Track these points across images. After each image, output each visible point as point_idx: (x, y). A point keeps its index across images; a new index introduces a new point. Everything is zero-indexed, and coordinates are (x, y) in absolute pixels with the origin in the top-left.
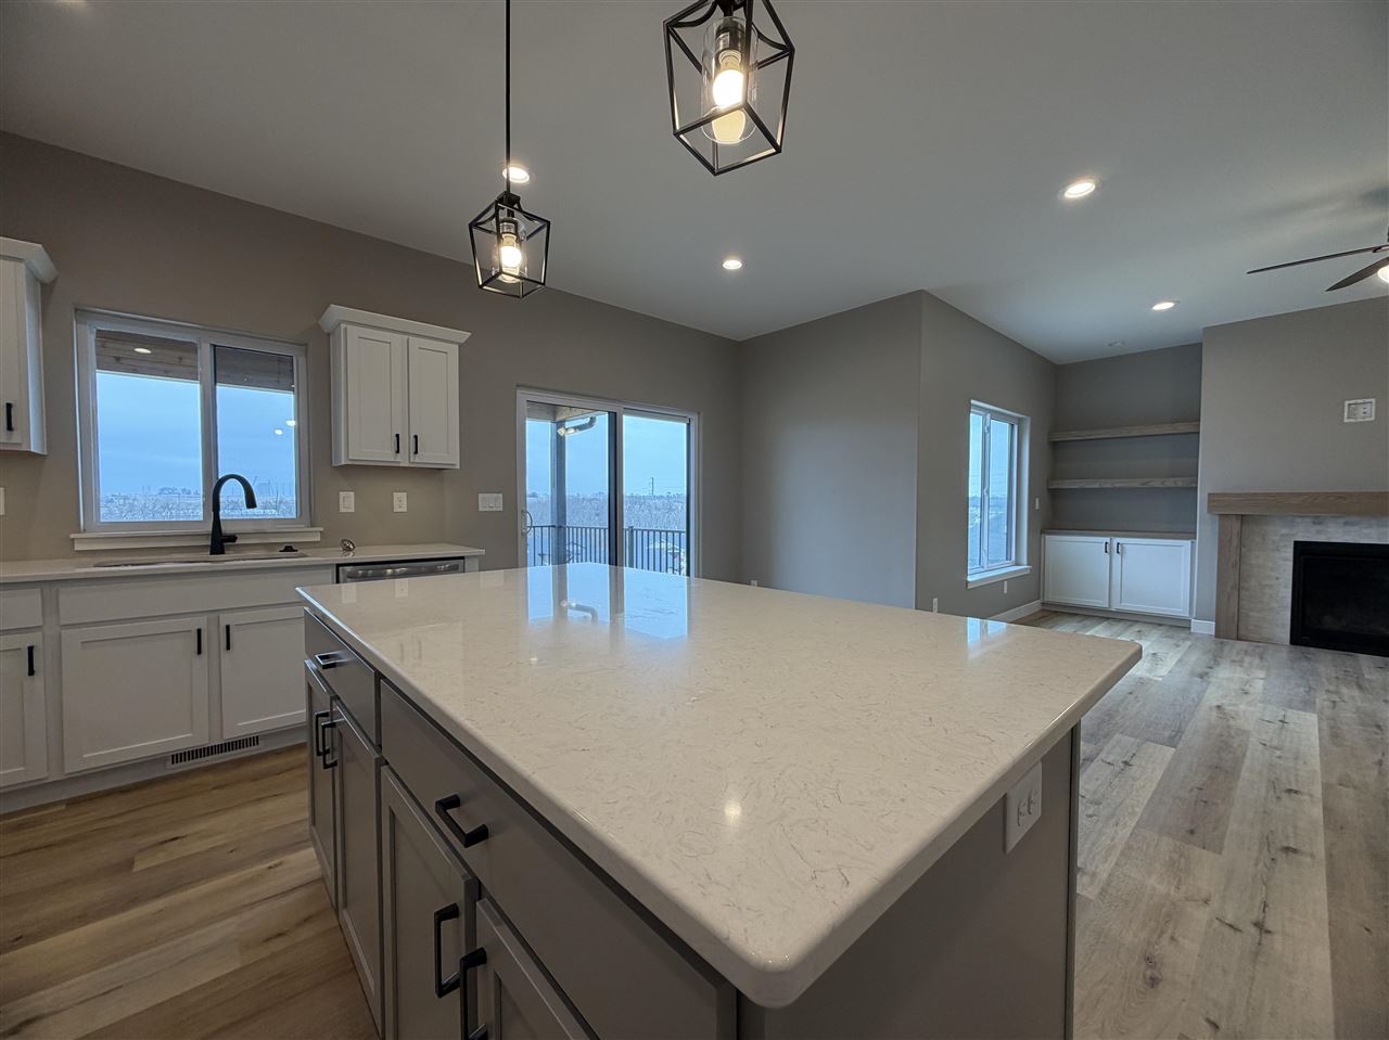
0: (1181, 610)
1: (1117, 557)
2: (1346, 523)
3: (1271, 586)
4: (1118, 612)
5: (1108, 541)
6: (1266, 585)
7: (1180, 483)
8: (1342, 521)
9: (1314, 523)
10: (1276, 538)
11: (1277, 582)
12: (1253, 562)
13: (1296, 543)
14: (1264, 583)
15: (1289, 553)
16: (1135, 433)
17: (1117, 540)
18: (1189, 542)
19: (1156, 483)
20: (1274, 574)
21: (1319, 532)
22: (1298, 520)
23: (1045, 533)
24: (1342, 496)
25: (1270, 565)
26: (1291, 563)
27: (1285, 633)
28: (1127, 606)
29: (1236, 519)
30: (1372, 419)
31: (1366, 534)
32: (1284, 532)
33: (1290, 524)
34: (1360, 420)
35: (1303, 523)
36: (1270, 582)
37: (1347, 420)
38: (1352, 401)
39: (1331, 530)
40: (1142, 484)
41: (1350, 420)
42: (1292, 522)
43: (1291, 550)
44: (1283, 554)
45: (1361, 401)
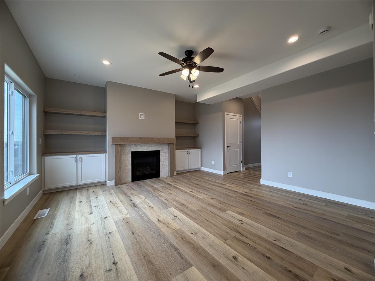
0: (103, 179)
1: (79, 163)
2: (141, 146)
3: (127, 166)
4: (81, 185)
5: (76, 157)
6: (126, 166)
7: (99, 133)
8: (140, 145)
9: (135, 146)
10: (128, 151)
11: (128, 164)
12: (123, 159)
13: (132, 152)
14: (125, 165)
15: (130, 155)
16: (83, 113)
17: (79, 156)
18: (104, 154)
19: (92, 133)
20: (128, 162)
21: (136, 149)
22: (132, 145)
23: (44, 156)
24: (141, 138)
25: (127, 159)
26: (131, 158)
27: (130, 179)
28: (84, 182)
29: (119, 146)
30: (144, 119)
31: (144, 148)
32: (129, 149)
33: (130, 147)
34: (142, 119)
35: (133, 146)
36: (127, 164)
37: (140, 118)
38: (141, 114)
39: (138, 148)
40: (87, 133)
41: (141, 118)
42: (131, 146)
43: (131, 154)
44: (129, 156)
45: (142, 114)
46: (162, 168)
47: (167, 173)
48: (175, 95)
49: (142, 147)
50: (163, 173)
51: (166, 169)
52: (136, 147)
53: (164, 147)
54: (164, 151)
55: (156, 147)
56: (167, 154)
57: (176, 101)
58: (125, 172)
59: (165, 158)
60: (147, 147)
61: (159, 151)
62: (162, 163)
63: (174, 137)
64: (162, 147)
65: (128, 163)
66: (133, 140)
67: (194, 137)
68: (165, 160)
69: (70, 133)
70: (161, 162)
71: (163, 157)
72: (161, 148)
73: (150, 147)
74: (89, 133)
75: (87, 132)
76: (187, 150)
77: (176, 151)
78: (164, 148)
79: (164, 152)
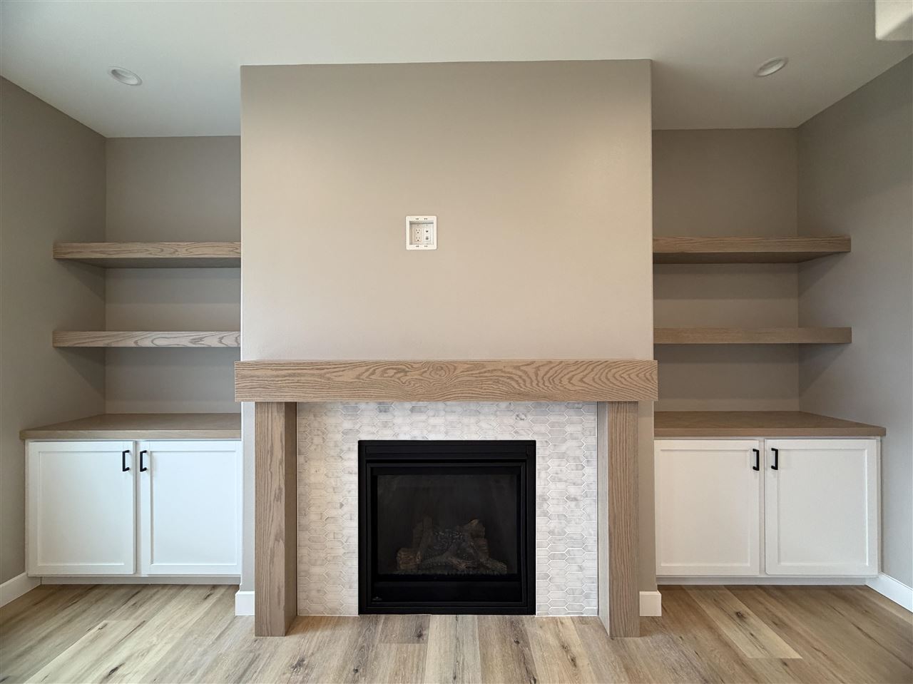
2: (413, 410)
6: (328, 519)
8: (409, 407)
10: (339, 437)
11: (340, 512)
13: (361, 444)
14: (326, 514)
15: (352, 461)
17: (144, 445)
20: (338, 499)
21: (385, 425)
22: (363, 406)
23: (27, 438)
24: (401, 368)
26: (355, 478)
27: (347, 596)
29: (275, 409)
30: (434, 247)
31: (434, 426)
32: (347, 425)
33: (354, 412)
34: (422, 247)
35: (368, 409)
36: (333, 513)
37: (409, 247)
38: (413, 219)
39: (398, 421)
40: (194, 341)
41: (413, 247)
42: (356, 409)
43: (355, 456)
44: (347, 464)
45: (421, 219)
46: (553, 557)
47: (587, 596)
48: (652, 63)
49: (423, 417)
50: (559, 588)
51: (581, 568)
52: (384, 417)
53: (563, 419)
54: (563, 448)
55: (509, 420)
56: (590, 471)
57: (655, 134)
58: (323, 555)
59: (573, 491)
60: (451, 418)
61: (532, 444)
62: (554, 524)
63: (646, 353)
64: (553, 418)
65: (342, 505)
66: (349, 376)
67: (800, 345)
68: (573, 504)
69: (136, 342)
70: (545, 514)
71: (561, 486)
72: (543, 428)
73: (473, 420)
74: (201, 339)
75: (195, 335)
76: (755, 443)
77: (660, 444)
78: (569, 429)
79: (562, 456)
